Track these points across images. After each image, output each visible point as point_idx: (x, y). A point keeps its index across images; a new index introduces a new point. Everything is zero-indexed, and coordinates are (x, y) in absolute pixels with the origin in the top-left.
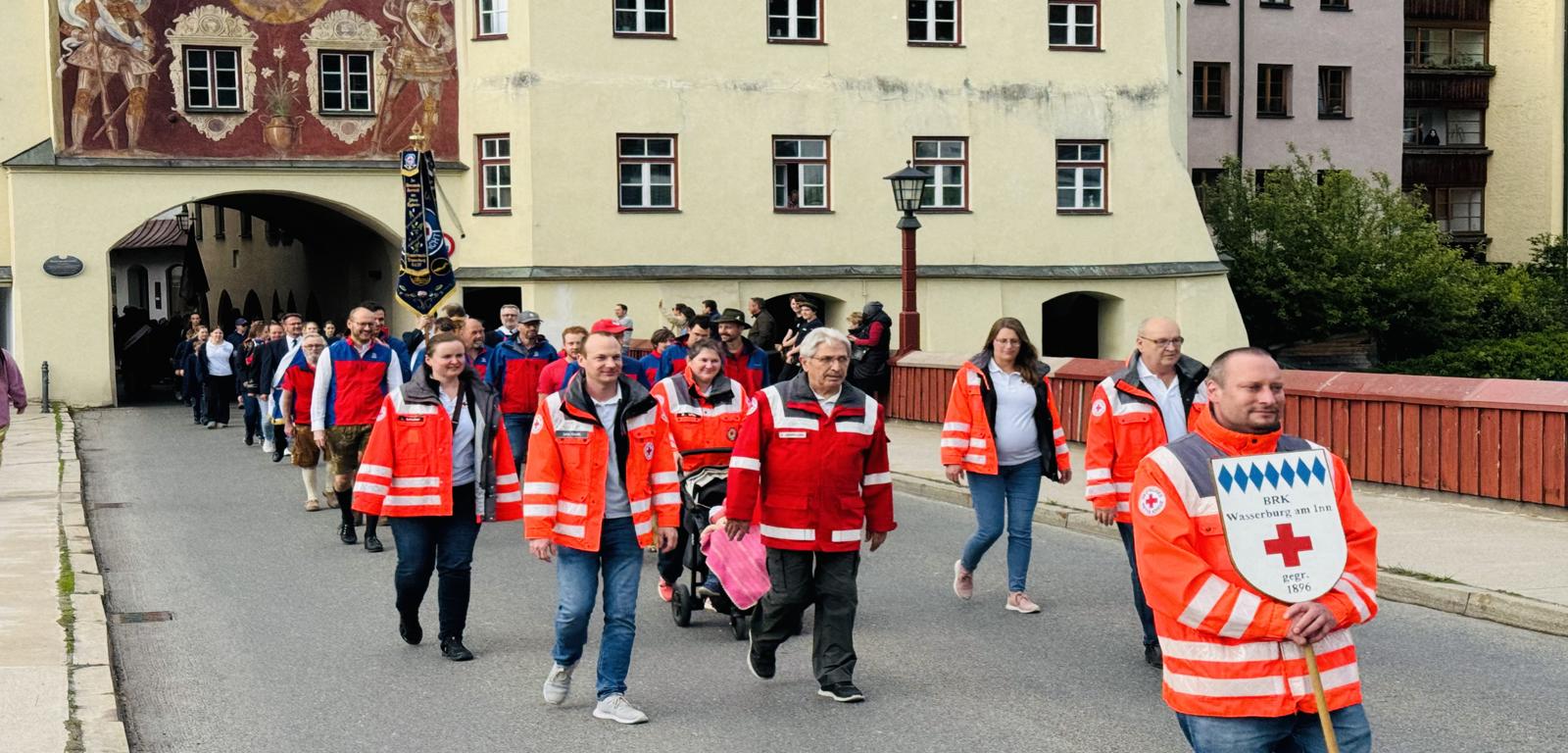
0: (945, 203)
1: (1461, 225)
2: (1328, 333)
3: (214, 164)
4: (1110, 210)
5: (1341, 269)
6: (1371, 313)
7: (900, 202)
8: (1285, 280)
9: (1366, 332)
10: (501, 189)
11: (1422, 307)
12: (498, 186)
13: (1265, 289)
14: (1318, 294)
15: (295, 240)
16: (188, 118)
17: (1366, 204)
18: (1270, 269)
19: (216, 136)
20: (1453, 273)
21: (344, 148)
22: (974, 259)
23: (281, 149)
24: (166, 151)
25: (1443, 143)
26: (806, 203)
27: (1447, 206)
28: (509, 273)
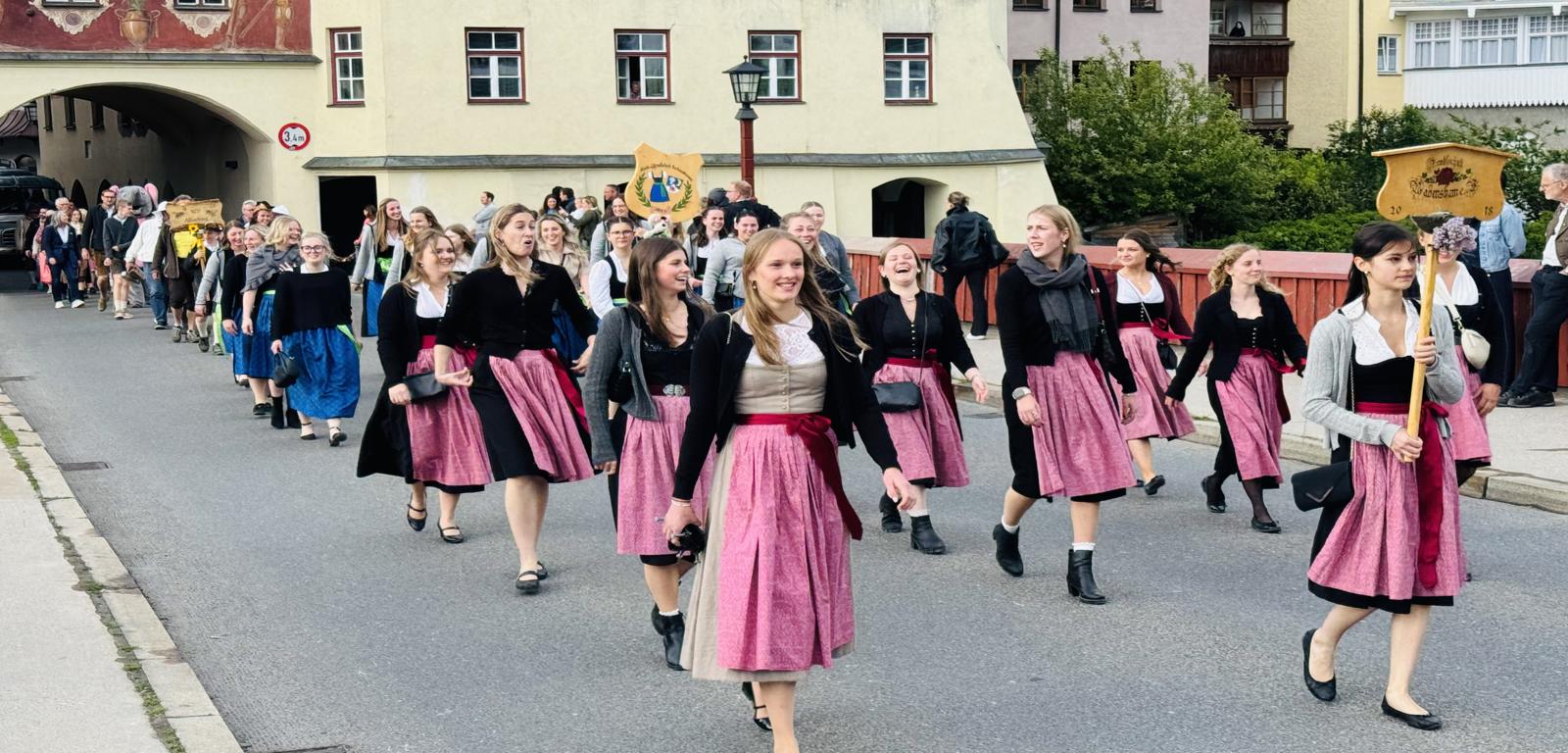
0: (779, 94)
1: (1264, 113)
2: (1138, 216)
3: (72, 57)
4: (934, 101)
5: (1150, 155)
6: (1178, 197)
7: (738, 95)
8: (1098, 167)
9: (1173, 214)
10: (354, 81)
11: (1224, 190)
12: (351, 79)
13: (1079, 175)
14: (1130, 179)
15: (150, 131)
16: (45, 12)
17: (1173, 94)
18: (1085, 156)
19: (73, 30)
20: (1253, 158)
21: (199, 42)
22: (807, 147)
23: (138, 42)
24: (24, 45)
25: (1248, 34)
26: (647, 95)
27: (1252, 95)
28: (365, 162)
